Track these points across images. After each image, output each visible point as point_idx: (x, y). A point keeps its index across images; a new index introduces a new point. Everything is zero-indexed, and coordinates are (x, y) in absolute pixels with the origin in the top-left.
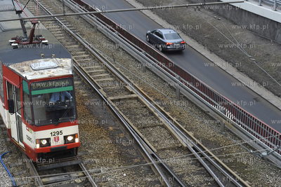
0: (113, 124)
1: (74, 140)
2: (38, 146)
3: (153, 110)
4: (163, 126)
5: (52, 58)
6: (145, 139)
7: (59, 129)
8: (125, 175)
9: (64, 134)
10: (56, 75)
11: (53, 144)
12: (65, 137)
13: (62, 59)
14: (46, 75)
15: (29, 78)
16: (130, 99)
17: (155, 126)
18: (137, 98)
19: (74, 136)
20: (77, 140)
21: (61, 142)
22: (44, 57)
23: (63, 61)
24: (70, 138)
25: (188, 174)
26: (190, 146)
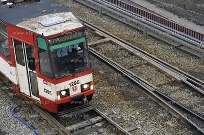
0: (101, 68)
1: (89, 88)
2: (59, 97)
3: (132, 51)
4: (148, 64)
5: (54, 13)
6: (140, 78)
7: (76, 80)
8: (138, 113)
9: (81, 83)
10: (70, 29)
11: (72, 93)
12: (82, 86)
13: (63, 13)
14: (60, 30)
15: (46, 35)
16: (105, 43)
17: (141, 65)
18: (111, 42)
19: (89, 84)
20: (92, 87)
21: (79, 91)
22: (46, 13)
23: (66, 15)
24: (86, 87)
25: (196, 105)
26: (184, 80)
